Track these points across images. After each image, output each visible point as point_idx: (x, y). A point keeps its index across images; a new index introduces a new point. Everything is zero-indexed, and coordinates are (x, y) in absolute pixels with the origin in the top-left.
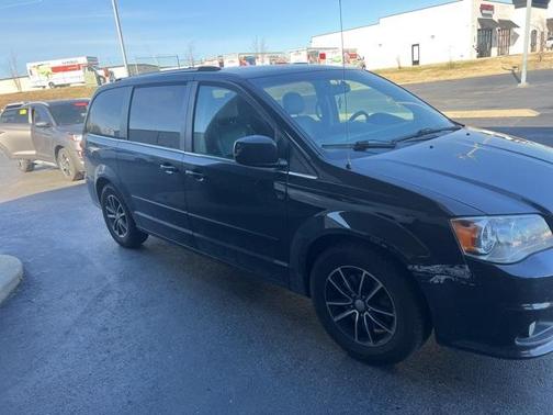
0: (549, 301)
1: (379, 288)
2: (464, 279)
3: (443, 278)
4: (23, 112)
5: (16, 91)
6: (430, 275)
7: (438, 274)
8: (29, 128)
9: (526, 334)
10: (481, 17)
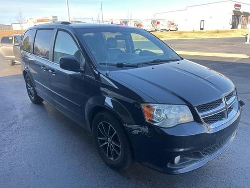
0: (183, 148)
1: (114, 133)
2: (146, 133)
3: (138, 131)
4: (11, 38)
5: (21, 29)
6: (132, 130)
7: (136, 129)
8: (13, 45)
9: (173, 163)
10: (234, 10)
